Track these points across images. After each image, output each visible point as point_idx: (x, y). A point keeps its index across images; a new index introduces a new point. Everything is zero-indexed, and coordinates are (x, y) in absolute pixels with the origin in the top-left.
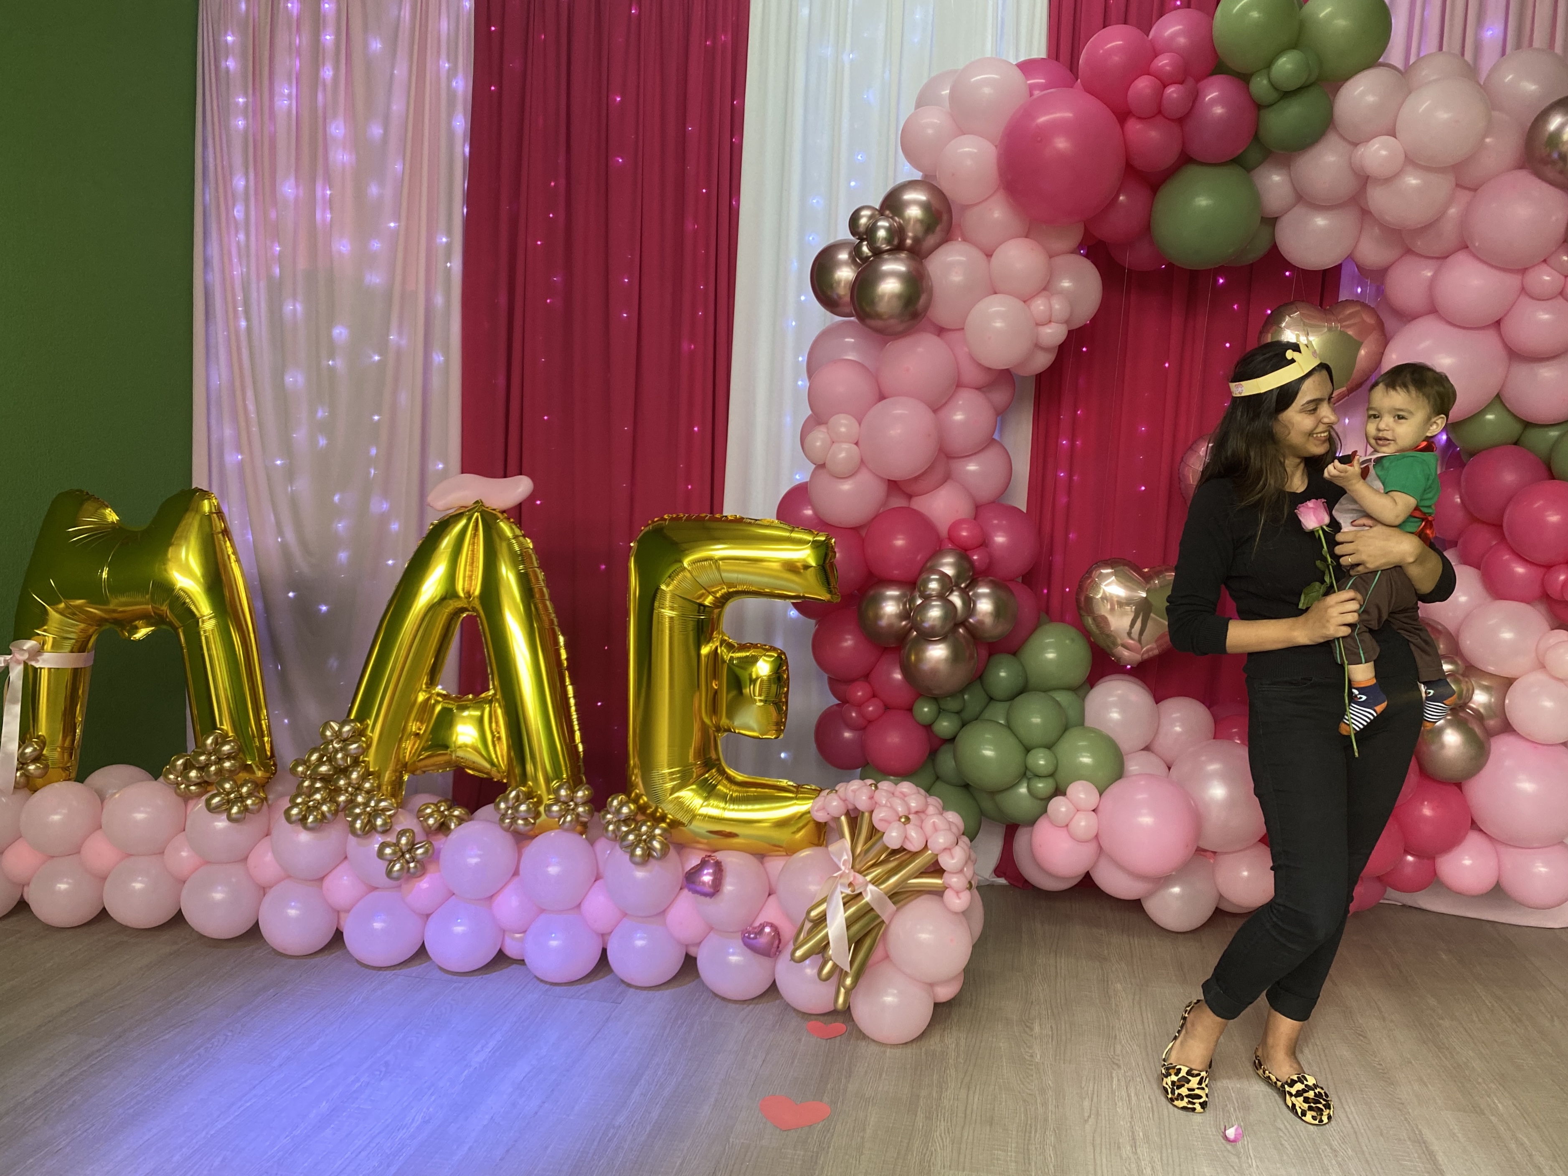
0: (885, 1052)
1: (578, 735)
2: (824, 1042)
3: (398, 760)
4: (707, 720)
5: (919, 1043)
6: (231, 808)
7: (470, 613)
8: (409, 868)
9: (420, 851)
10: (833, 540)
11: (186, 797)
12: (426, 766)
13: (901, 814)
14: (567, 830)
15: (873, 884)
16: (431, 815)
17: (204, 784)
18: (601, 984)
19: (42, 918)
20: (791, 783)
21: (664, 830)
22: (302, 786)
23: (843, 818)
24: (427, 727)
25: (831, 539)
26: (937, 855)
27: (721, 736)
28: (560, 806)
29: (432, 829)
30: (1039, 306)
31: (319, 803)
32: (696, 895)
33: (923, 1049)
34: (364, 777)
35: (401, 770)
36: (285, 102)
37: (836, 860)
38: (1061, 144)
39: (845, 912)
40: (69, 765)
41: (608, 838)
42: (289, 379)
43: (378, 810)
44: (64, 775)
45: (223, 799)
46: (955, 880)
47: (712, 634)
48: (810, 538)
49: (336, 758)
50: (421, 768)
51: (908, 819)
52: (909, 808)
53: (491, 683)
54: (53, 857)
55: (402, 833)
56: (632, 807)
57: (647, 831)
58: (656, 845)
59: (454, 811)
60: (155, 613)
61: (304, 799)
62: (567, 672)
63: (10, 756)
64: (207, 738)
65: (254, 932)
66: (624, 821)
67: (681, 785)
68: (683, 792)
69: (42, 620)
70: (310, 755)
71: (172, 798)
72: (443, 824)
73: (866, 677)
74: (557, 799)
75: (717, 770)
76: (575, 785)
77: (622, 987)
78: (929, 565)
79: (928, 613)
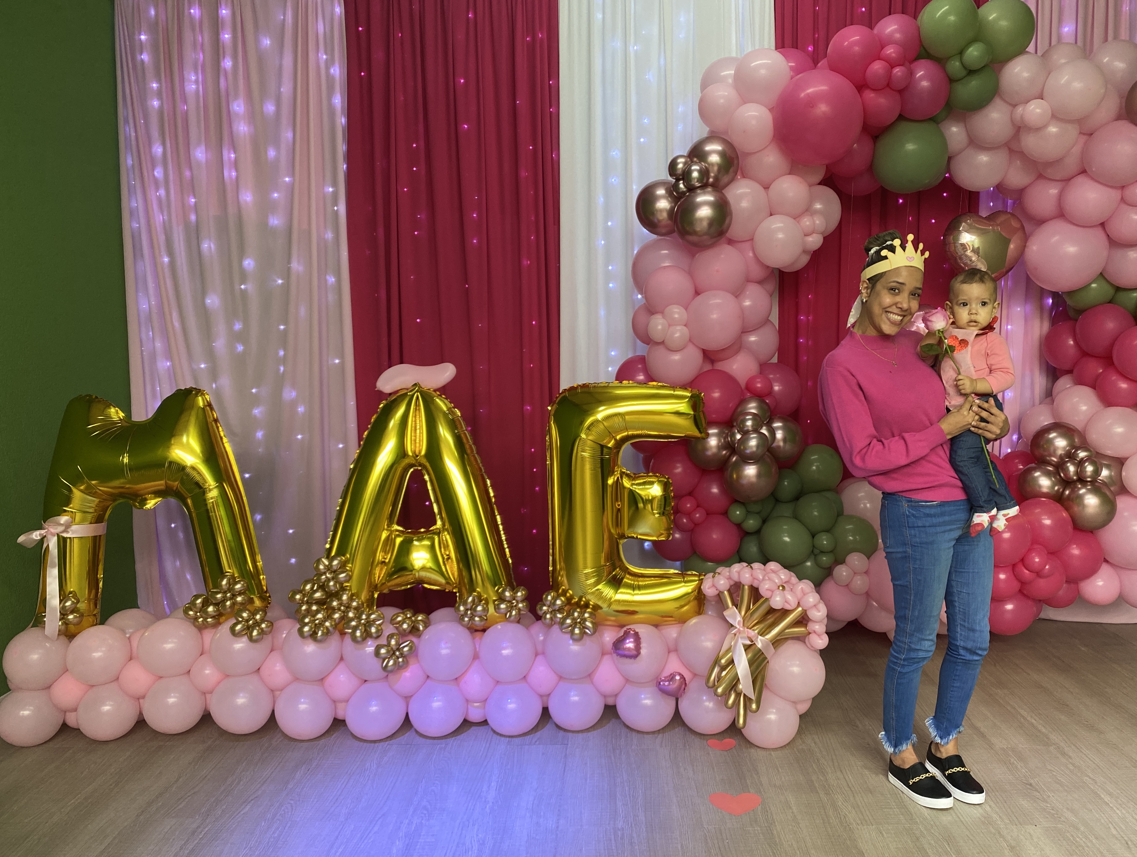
1: (507, 550)
3: (370, 583)
4: (613, 531)
6: (251, 632)
7: (416, 468)
8: (399, 662)
9: (406, 649)
11: (201, 628)
12: (393, 585)
14: (512, 622)
15: (760, 635)
16: (403, 622)
17: (218, 617)
18: (546, 731)
21: (590, 613)
22: (301, 610)
23: (726, 592)
24: (392, 555)
25: (701, 393)
26: (806, 610)
27: (622, 542)
28: (506, 604)
29: (407, 631)
30: (806, 222)
31: (322, 621)
32: (624, 658)
34: (351, 599)
35: (373, 590)
36: (193, 86)
38: (823, 108)
39: (746, 657)
40: (95, 612)
41: (544, 624)
42: (208, 301)
43: (370, 621)
44: (92, 620)
45: (244, 625)
46: (816, 627)
47: (614, 468)
48: (687, 394)
49: (328, 586)
50: (389, 586)
51: (783, 587)
52: (781, 579)
53: (438, 518)
54: (93, 686)
55: (390, 637)
56: (563, 599)
57: (579, 615)
58: (588, 624)
59: (418, 617)
61: (310, 619)
62: (495, 507)
63: (54, 609)
64: (222, 580)
65: (271, 723)
66: (558, 610)
67: (597, 583)
68: (599, 587)
69: (68, 501)
70: (305, 586)
71: (193, 630)
72: (413, 627)
73: (690, 494)
74: (502, 599)
75: (620, 569)
76: (514, 589)
77: (561, 733)
78: (739, 410)
79: (748, 444)
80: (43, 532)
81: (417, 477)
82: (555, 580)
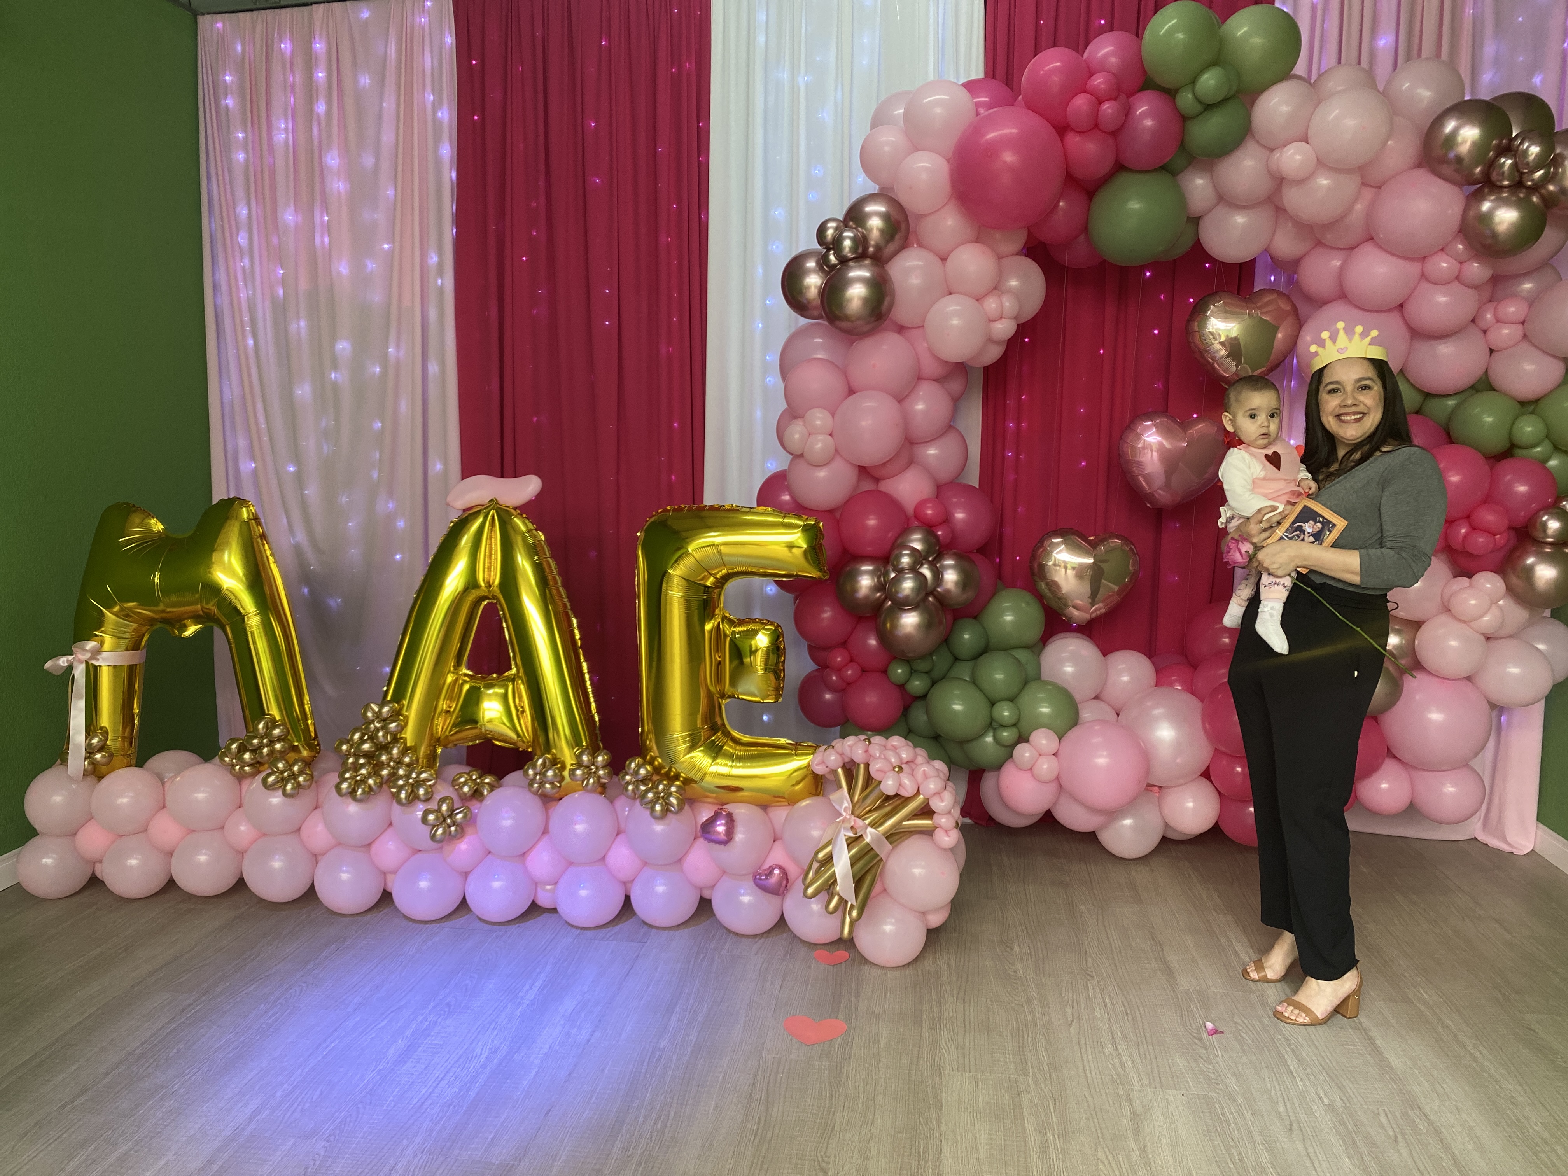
0: (886, 974)
1: (593, 706)
2: (831, 968)
3: (432, 735)
4: (712, 689)
5: (914, 965)
6: (286, 786)
7: (491, 601)
8: (450, 832)
9: (459, 816)
10: (821, 524)
11: (240, 778)
12: (457, 740)
13: (894, 765)
14: (589, 792)
15: (872, 827)
16: (465, 784)
17: (257, 765)
18: (627, 926)
19: (114, 891)
20: (790, 742)
21: (678, 787)
22: (347, 763)
23: (840, 770)
24: (457, 704)
25: (819, 523)
26: (928, 799)
27: (724, 702)
28: (583, 770)
29: (468, 796)
30: (991, 304)
31: (365, 777)
32: (711, 844)
33: (920, 971)
34: (404, 752)
35: (434, 744)
36: (283, 136)
37: (837, 807)
38: (1009, 157)
39: (849, 853)
40: (130, 752)
41: (628, 797)
42: (297, 392)
43: (419, 781)
44: (125, 761)
45: (277, 777)
46: (943, 820)
47: (714, 611)
48: (801, 523)
49: (377, 737)
50: (453, 741)
51: (901, 768)
52: (901, 759)
53: (513, 663)
54: (121, 836)
55: (442, 800)
56: (649, 768)
57: (664, 789)
58: (673, 800)
59: (485, 779)
60: (203, 611)
61: (351, 774)
62: (581, 651)
63: (78, 746)
64: (259, 723)
65: (310, 894)
66: (642, 781)
67: (692, 748)
68: (694, 754)
69: (99, 623)
70: (353, 735)
71: (228, 778)
72: (476, 791)
73: (844, 644)
74: (579, 765)
75: (723, 733)
76: (594, 751)
77: (645, 928)
78: (899, 541)
79: (902, 584)
80: (70, 658)
81: (492, 610)
82: (644, 742)
